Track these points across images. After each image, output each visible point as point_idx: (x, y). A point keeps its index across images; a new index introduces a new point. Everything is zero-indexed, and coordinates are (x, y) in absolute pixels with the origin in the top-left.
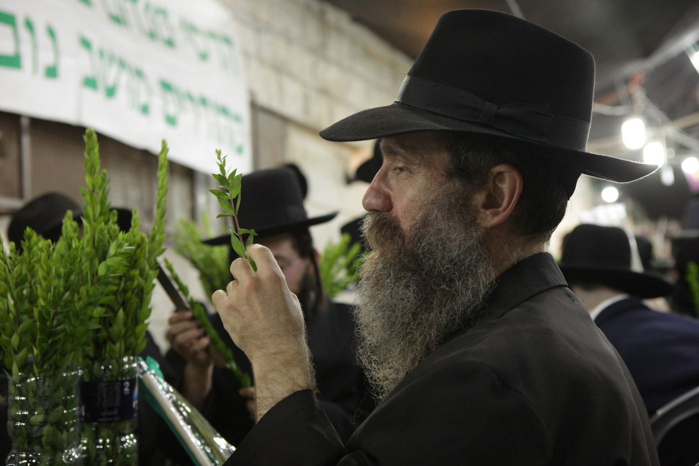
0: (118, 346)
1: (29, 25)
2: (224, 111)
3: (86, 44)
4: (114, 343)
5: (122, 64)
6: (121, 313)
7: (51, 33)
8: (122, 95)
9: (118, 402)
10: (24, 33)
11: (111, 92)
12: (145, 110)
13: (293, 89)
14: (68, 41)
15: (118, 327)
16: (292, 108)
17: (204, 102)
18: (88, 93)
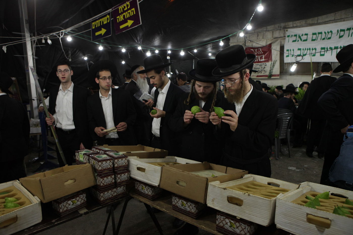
1: (290, 50)
7: (293, 50)
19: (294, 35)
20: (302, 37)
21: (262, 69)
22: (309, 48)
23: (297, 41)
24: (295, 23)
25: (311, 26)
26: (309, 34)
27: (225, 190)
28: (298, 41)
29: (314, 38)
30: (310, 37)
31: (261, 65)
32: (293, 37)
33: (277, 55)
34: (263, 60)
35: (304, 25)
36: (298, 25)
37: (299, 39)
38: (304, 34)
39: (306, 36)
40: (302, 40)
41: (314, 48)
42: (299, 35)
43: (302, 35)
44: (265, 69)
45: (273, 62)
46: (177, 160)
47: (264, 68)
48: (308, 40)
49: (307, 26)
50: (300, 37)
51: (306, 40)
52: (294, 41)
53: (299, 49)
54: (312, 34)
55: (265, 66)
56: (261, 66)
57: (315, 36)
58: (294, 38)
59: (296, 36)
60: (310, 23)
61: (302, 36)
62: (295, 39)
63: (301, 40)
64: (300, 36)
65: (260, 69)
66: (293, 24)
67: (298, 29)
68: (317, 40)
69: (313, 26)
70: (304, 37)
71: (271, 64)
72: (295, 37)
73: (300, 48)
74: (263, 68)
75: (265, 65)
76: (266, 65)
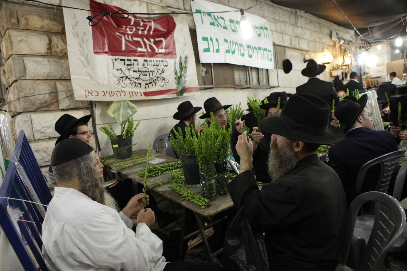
0: (222, 156)
1: (211, 39)
2: (266, 50)
3: (226, 41)
4: (221, 156)
5: (236, 44)
6: (222, 150)
7: (217, 40)
8: (237, 52)
9: (223, 169)
10: (210, 42)
11: (233, 52)
12: (243, 55)
13: (287, 38)
14: (221, 41)
15: (222, 153)
16: (287, 44)
17: (260, 49)
18: (227, 54)
21: (158, 75)
31: (158, 63)
33: (185, 45)
34: (163, 51)
39: (223, 21)
44: (164, 75)
45: (178, 60)
47: (163, 72)
50: (216, 20)
55: (165, 68)
56: (158, 66)
61: (218, 19)
65: (154, 74)
71: (175, 63)
74: (160, 72)
75: (165, 64)
76: (166, 66)
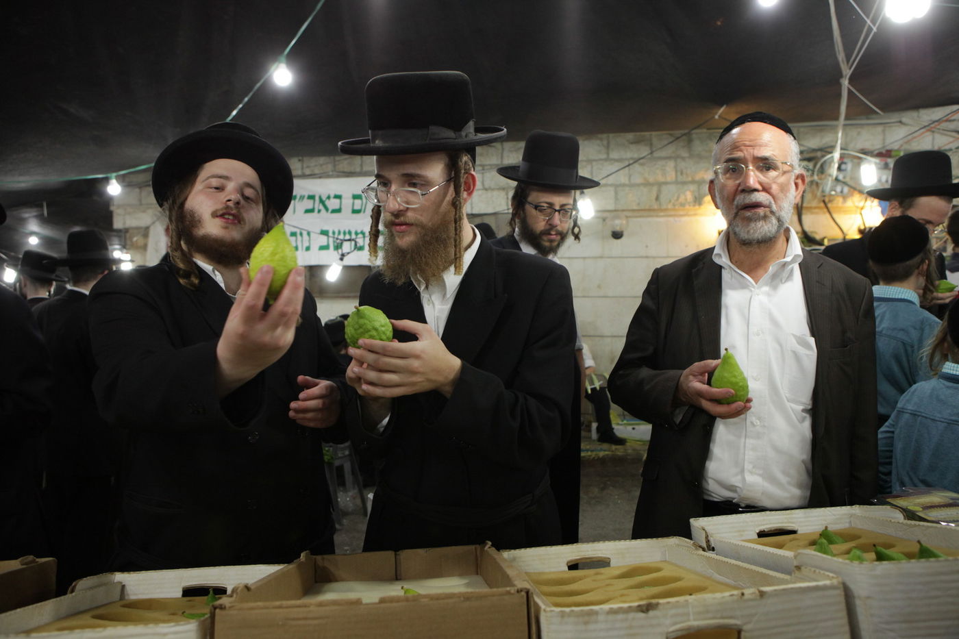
7: (309, 234)
19: (306, 197)
20: (327, 203)
22: (347, 231)
23: (316, 210)
24: (308, 167)
25: (348, 176)
26: (343, 197)
27: (651, 613)
28: (319, 211)
29: (357, 207)
30: (347, 202)
32: (305, 200)
35: (331, 173)
36: (316, 171)
37: (321, 207)
38: (332, 196)
39: (338, 201)
40: (330, 210)
41: (359, 231)
42: (320, 197)
43: (329, 198)
46: (129, 589)
48: (343, 210)
49: (338, 176)
50: (322, 202)
51: (338, 211)
52: (307, 211)
53: (325, 233)
54: (351, 196)
57: (358, 202)
58: (309, 204)
59: (311, 197)
60: (346, 170)
61: (327, 200)
62: (310, 207)
63: (327, 209)
64: (324, 199)
66: (302, 168)
67: (318, 181)
68: (364, 212)
69: (352, 176)
70: (332, 204)
72: (311, 202)
73: (325, 228)
